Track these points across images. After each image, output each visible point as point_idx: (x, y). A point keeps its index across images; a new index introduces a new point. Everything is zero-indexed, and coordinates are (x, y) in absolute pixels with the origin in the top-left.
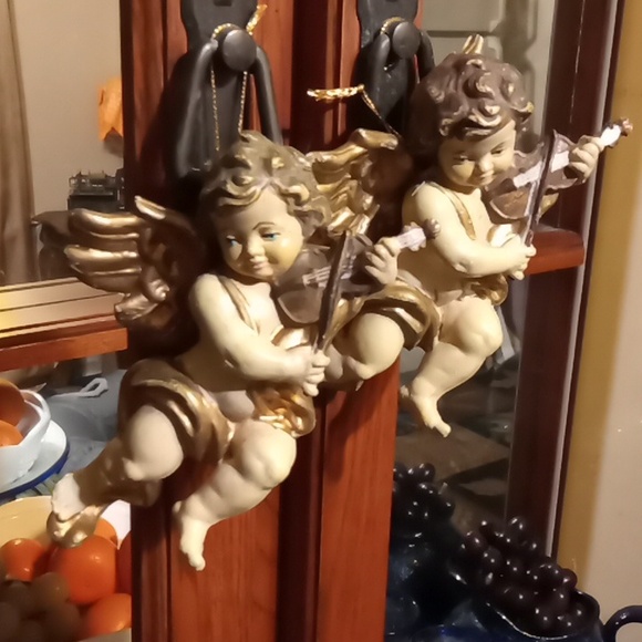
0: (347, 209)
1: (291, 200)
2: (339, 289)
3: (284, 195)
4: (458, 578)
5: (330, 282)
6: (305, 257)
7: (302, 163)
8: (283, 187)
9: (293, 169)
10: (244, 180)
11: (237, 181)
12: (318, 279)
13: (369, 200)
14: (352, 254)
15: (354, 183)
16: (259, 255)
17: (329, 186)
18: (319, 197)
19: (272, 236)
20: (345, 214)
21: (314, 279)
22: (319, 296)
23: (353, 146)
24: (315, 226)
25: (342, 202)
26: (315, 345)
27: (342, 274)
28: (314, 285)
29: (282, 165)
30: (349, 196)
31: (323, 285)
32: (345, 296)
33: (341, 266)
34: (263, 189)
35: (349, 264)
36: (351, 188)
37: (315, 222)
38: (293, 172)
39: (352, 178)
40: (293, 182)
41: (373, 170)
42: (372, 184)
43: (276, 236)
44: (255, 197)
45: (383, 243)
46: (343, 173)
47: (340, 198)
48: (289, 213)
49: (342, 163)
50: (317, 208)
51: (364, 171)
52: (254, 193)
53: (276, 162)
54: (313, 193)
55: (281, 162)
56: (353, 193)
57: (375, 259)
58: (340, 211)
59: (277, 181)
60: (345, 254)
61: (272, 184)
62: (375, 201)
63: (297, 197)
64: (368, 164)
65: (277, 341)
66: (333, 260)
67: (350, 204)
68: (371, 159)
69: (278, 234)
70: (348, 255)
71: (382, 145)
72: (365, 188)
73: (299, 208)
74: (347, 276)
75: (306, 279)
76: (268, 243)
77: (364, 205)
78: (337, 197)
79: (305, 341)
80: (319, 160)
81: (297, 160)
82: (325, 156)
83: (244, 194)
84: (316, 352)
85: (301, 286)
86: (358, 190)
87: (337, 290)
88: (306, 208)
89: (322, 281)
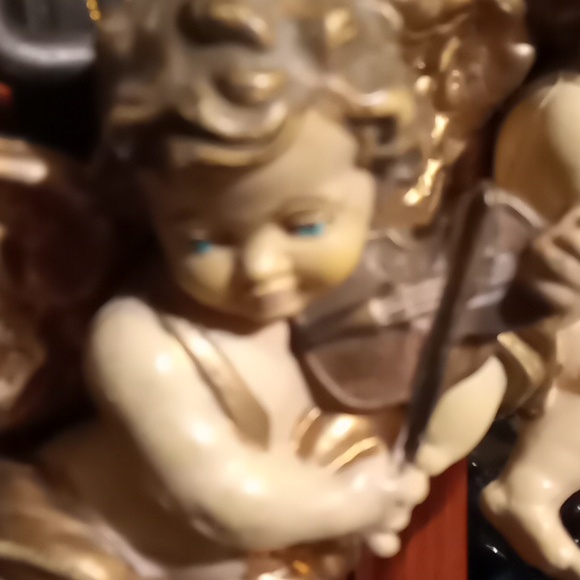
1: (371, 133)
3: (356, 122)
4: (495, 550)
10: (251, 89)
29: (349, 35)
31: (424, 325)
55: (349, 24)
76: (302, 246)
84: (401, 469)
89: (423, 315)
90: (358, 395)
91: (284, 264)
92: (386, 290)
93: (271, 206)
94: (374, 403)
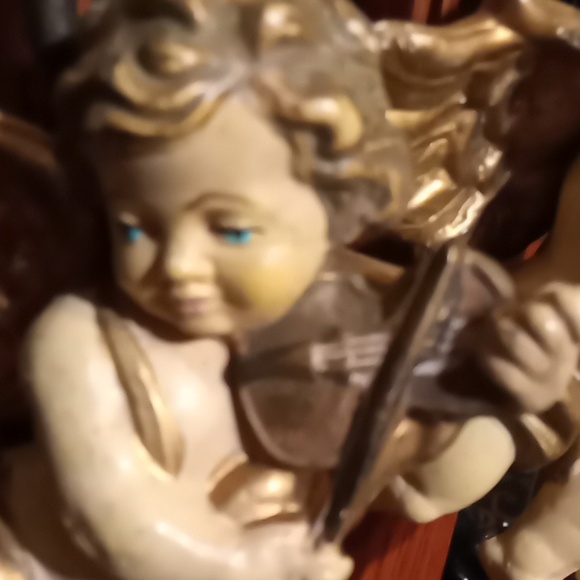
0: (442, 173)
1: (307, 141)
2: (403, 396)
3: (287, 123)
5: (384, 375)
6: (327, 296)
7: (354, 38)
8: (288, 99)
9: (325, 51)
11: (150, 61)
12: (352, 362)
13: (492, 159)
14: (454, 313)
15: (469, 117)
16: (199, 279)
17: (413, 117)
18: (386, 143)
19: (237, 233)
20: (435, 185)
21: (342, 361)
22: (347, 405)
23: (490, 24)
24: (363, 220)
25: (434, 156)
26: (319, 527)
27: (420, 360)
28: (338, 375)
29: (293, 30)
30: (452, 145)
31: (361, 380)
32: (415, 414)
33: (421, 340)
34: (224, 96)
35: (440, 339)
36: (460, 128)
37: (364, 208)
38: (324, 56)
39: (469, 105)
40: (320, 87)
41: (518, 91)
42: (507, 124)
43: (251, 238)
44: (197, 116)
45: (553, 301)
46: (450, 89)
47: (433, 146)
48: (297, 175)
49: (458, 62)
50: (377, 171)
51: (498, 91)
52: (196, 102)
53: (275, 18)
54: (373, 128)
55: (291, 19)
56: (461, 140)
57: (524, 345)
58: (426, 177)
59: (272, 77)
60: (436, 310)
61: (255, 85)
62: (505, 163)
63: (324, 134)
64: (510, 77)
65: (222, 496)
66: (398, 317)
67: (452, 163)
68: (520, 65)
69: (258, 230)
70: (443, 314)
71: (560, 31)
72: (490, 132)
73: (327, 168)
74: (430, 368)
75: (319, 357)
76: (228, 252)
77: (481, 168)
78: (425, 144)
79: (293, 507)
80: (402, 43)
81: (341, 26)
82: (420, 38)
83: (163, 104)
84: (317, 545)
85: (303, 373)
86: (473, 135)
87: (397, 402)
88: (348, 168)
89: (362, 370)
90: (284, 446)
91: (207, 269)
92: (331, 335)
93: (190, 195)
94: (300, 461)
